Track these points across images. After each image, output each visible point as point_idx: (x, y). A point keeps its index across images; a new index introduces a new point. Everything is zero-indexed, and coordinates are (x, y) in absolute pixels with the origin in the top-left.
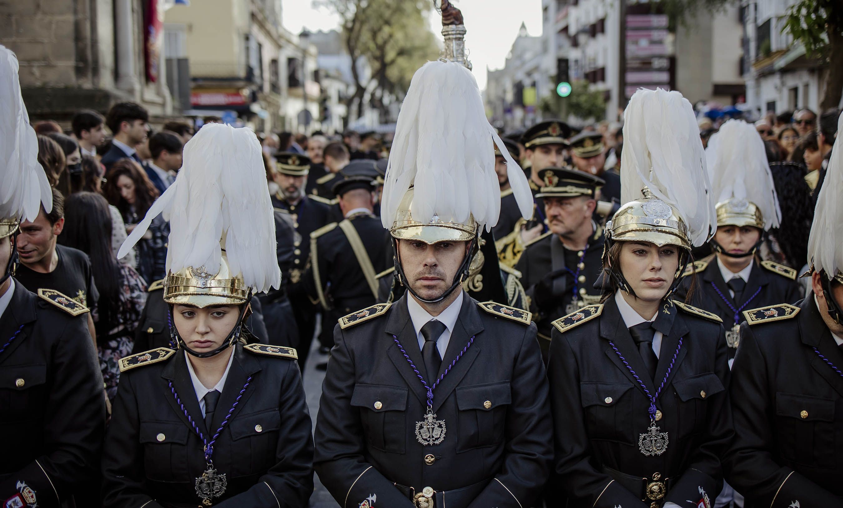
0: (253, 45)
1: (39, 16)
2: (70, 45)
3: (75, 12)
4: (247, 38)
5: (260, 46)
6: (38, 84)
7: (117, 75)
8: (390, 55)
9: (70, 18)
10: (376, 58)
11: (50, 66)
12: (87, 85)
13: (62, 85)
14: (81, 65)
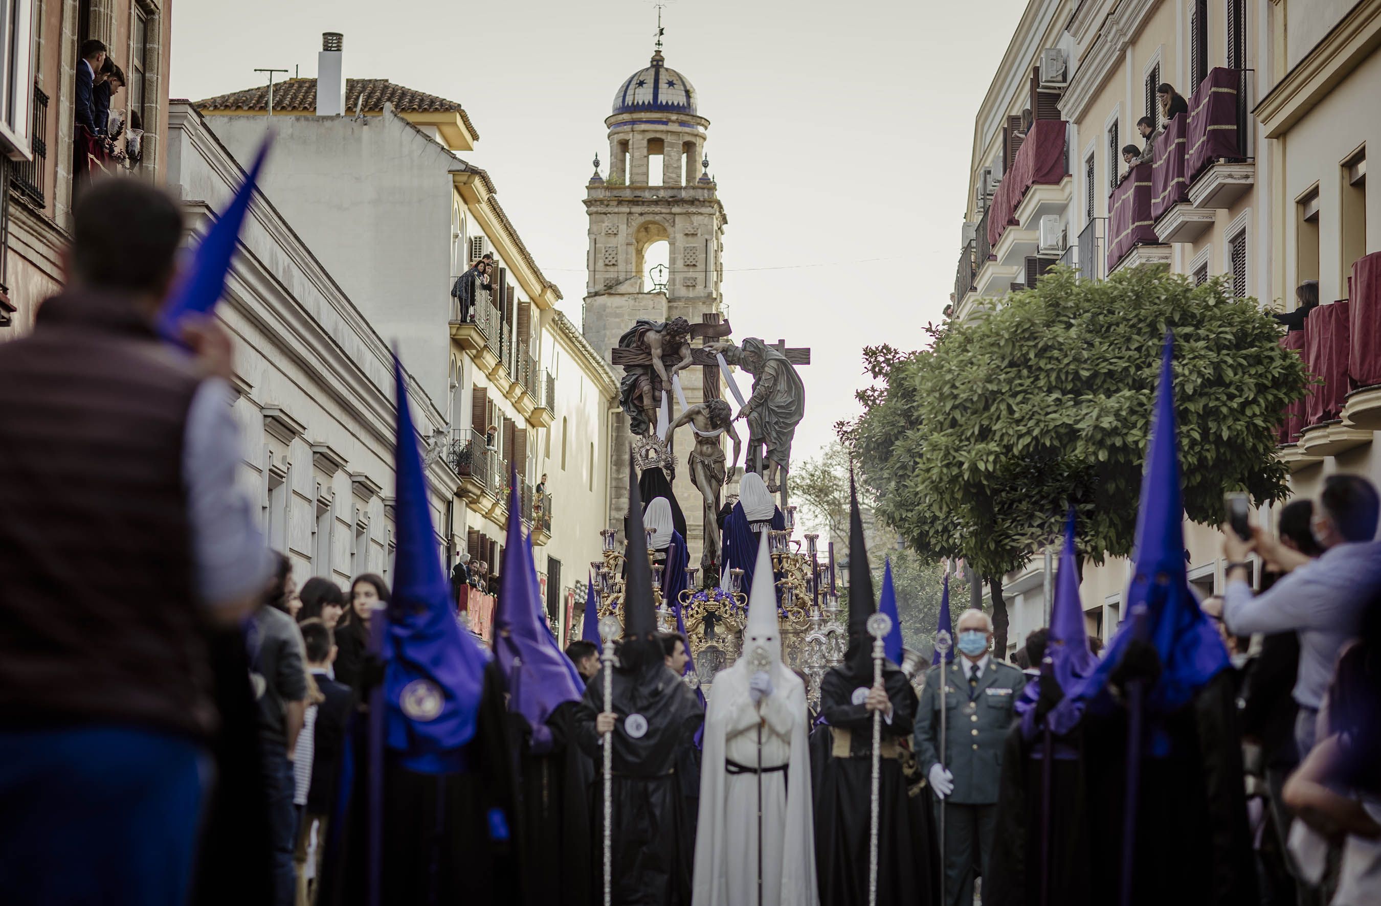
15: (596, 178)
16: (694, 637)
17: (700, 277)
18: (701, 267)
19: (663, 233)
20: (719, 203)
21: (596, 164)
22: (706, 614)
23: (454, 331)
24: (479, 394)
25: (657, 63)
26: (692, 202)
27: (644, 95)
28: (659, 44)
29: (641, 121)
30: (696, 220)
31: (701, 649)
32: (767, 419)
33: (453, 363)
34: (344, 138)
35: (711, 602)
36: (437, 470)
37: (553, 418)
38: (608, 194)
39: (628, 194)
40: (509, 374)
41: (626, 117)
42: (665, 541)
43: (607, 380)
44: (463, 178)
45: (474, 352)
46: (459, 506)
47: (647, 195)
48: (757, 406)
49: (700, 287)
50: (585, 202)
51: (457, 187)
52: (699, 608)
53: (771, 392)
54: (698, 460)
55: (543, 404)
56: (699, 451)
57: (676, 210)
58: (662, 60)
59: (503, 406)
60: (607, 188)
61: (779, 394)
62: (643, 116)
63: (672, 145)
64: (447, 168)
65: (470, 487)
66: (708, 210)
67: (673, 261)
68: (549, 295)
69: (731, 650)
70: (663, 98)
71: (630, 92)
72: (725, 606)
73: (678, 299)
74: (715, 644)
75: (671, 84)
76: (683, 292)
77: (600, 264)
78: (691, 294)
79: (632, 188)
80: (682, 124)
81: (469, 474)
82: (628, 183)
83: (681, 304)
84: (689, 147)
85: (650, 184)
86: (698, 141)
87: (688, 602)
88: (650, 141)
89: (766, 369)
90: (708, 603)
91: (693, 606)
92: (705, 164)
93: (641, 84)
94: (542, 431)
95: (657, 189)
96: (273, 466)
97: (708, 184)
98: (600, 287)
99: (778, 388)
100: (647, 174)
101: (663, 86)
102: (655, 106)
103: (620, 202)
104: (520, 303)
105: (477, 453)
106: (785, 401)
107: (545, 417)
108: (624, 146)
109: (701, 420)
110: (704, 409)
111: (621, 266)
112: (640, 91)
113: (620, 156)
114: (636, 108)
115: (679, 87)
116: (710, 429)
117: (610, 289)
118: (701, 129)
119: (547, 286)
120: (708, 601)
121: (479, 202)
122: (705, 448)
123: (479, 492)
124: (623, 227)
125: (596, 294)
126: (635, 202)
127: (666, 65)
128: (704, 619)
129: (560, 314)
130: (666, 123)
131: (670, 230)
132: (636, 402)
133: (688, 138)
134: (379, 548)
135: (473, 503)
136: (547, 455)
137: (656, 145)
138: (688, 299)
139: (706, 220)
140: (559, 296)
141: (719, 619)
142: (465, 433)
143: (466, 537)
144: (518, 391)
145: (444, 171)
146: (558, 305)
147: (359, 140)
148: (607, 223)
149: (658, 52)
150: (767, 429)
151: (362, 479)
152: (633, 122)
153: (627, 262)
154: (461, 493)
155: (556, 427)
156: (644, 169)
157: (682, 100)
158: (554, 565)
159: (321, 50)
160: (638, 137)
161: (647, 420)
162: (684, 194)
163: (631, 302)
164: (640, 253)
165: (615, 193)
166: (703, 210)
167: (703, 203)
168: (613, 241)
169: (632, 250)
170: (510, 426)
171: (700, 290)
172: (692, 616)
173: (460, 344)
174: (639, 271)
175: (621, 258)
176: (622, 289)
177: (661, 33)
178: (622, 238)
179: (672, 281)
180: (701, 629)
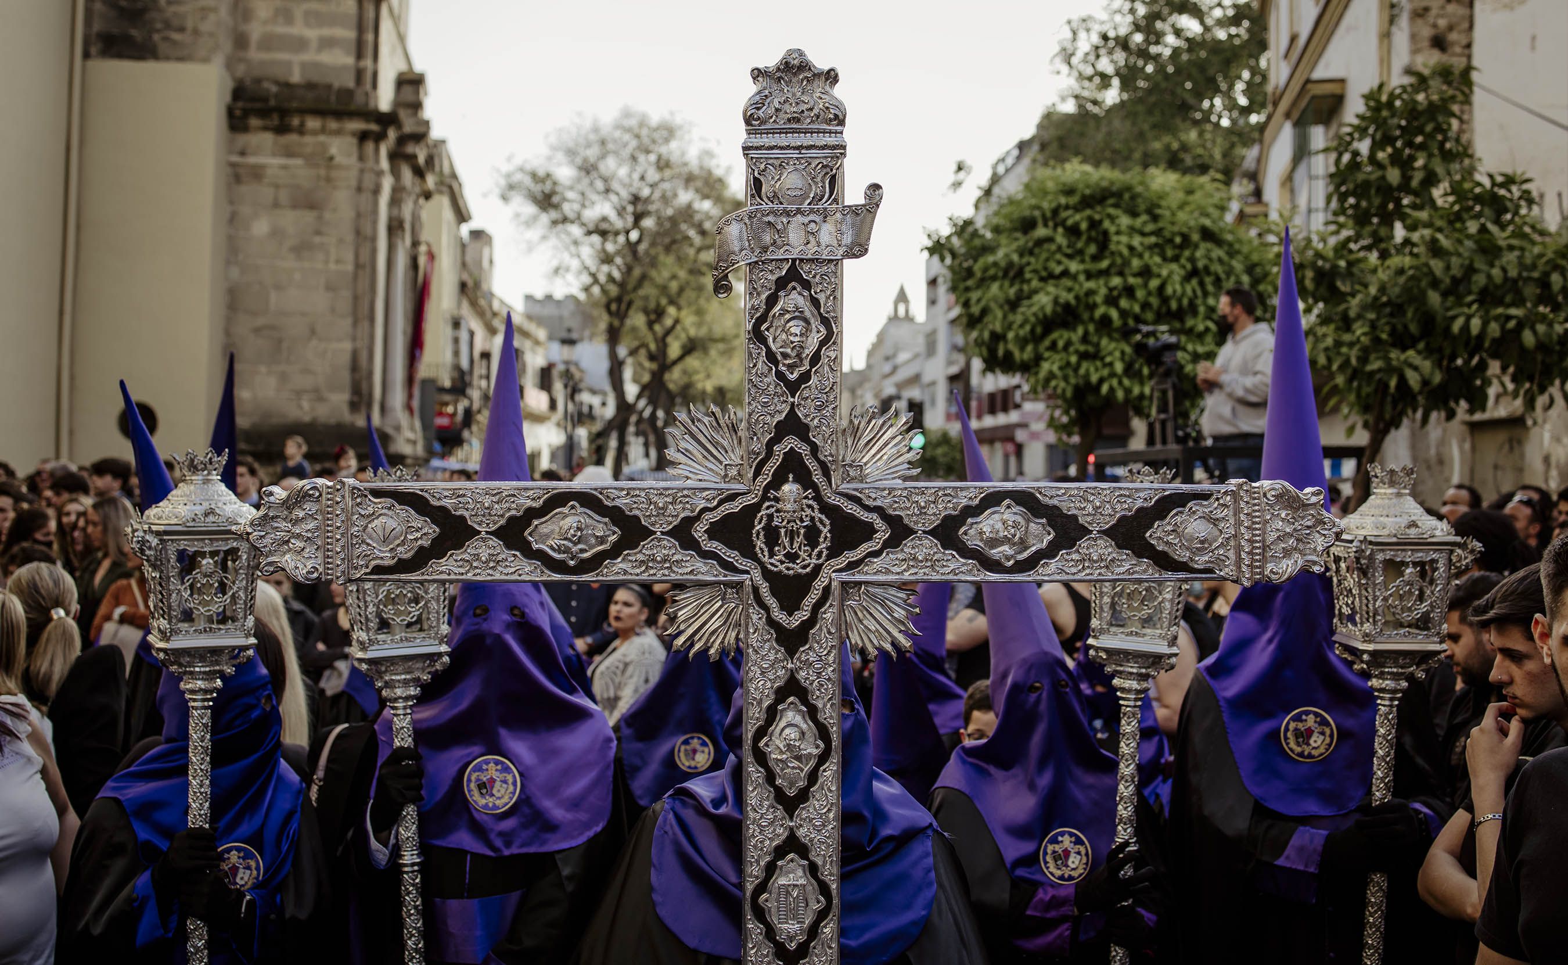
0: (464, 336)
1: (314, 342)
2: (346, 376)
3: (354, 339)
4: (456, 324)
5: (472, 334)
6: (307, 419)
7: (383, 409)
8: (674, 350)
9: (347, 346)
10: (652, 357)
11: (321, 399)
12: (360, 422)
13: (333, 421)
14: (356, 399)
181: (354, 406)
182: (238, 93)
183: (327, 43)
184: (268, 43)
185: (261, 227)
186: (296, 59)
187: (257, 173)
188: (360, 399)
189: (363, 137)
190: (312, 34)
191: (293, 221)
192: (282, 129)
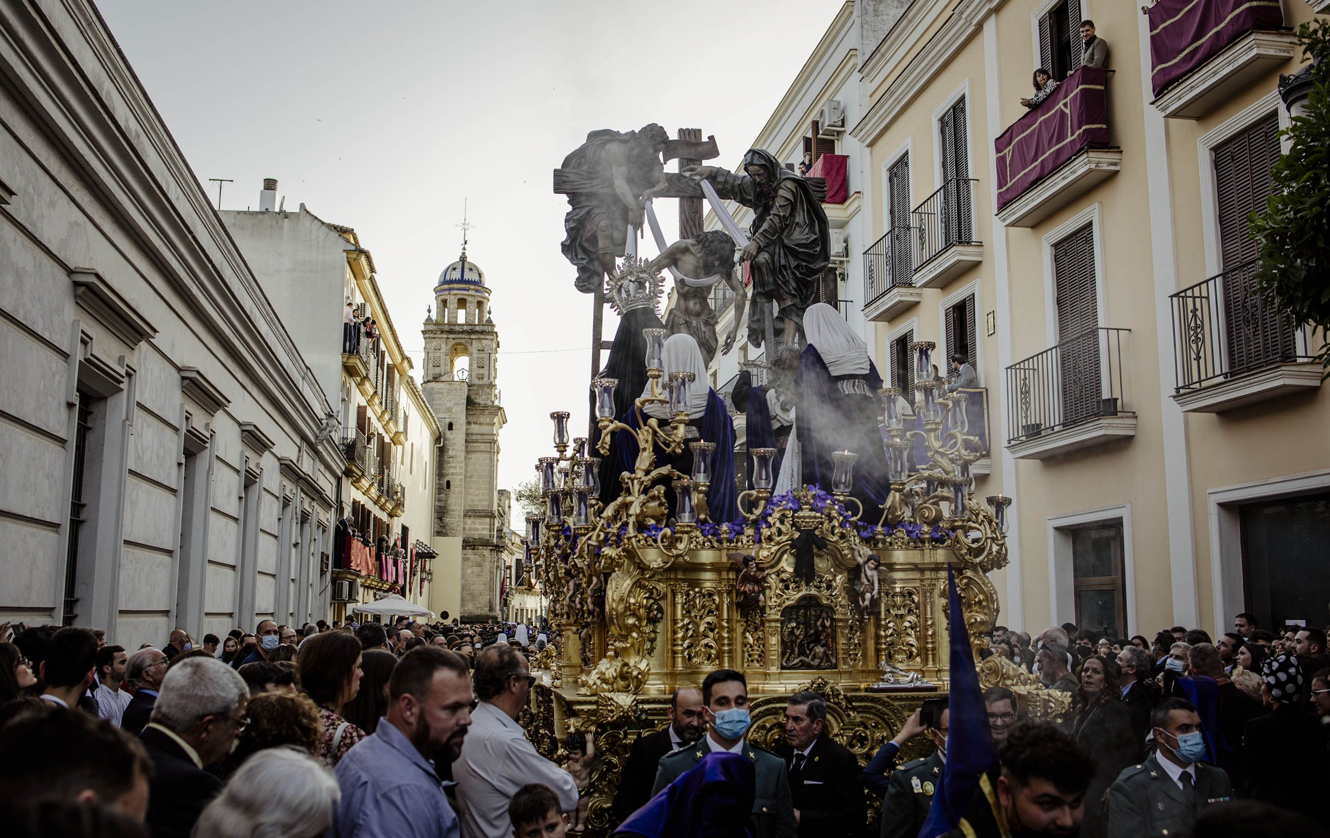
15: (429, 319)
16: (773, 580)
17: (486, 373)
18: (486, 368)
19: (465, 351)
20: (496, 333)
21: (429, 311)
22: (797, 535)
23: (345, 360)
24: (361, 410)
25: (463, 259)
26: (482, 332)
27: (456, 275)
28: (464, 248)
29: (454, 289)
30: (484, 342)
31: (788, 603)
32: (783, 262)
33: (344, 384)
34: (271, 227)
35: (805, 513)
36: (326, 445)
37: (407, 440)
38: (435, 327)
39: (446, 328)
40: (381, 403)
41: (446, 286)
42: (697, 406)
43: (434, 426)
44: (354, 256)
45: (359, 379)
46: (346, 483)
47: (457, 328)
48: (767, 246)
49: (486, 379)
50: (423, 332)
51: (349, 262)
52: (782, 522)
53: (787, 226)
54: (681, 321)
55: (401, 429)
56: (683, 307)
57: (473, 336)
58: (466, 257)
59: (377, 426)
60: (435, 324)
61: (798, 229)
62: (455, 286)
63: (471, 302)
64: (342, 249)
65: (354, 468)
66: (491, 337)
67: (471, 365)
68: (406, 364)
69: (843, 602)
70: (466, 277)
71: (448, 273)
72: (831, 519)
73: (474, 385)
74: (813, 592)
75: (471, 269)
76: (476, 381)
77: (431, 365)
78: (481, 382)
79: (449, 324)
80: (477, 291)
81: (353, 459)
82: (446, 322)
83: (475, 388)
84: (480, 304)
85: (459, 322)
86: (485, 301)
87: (758, 512)
88: (459, 300)
89: (781, 192)
90: (801, 514)
91: (770, 519)
92: (490, 313)
93: (454, 269)
94: (400, 447)
95: (463, 325)
96: (92, 355)
97: (490, 322)
98: (430, 378)
99: (797, 220)
100: (456, 317)
101: (466, 270)
102: (462, 281)
103: (442, 332)
104: (388, 365)
105: (359, 445)
106: (807, 239)
107: (402, 437)
108: (445, 302)
109: (689, 261)
110: (693, 245)
111: (442, 367)
112: (454, 273)
113: (442, 307)
114: (451, 282)
115: (475, 271)
116: (702, 275)
117: (436, 379)
118: (487, 295)
119: (404, 358)
120: (802, 509)
121: (364, 278)
122: (691, 304)
123: (360, 474)
124: (444, 346)
125: (428, 381)
126: (451, 332)
127: (468, 260)
128: (794, 544)
129: (411, 378)
130: (468, 290)
131: (469, 347)
132: (586, 245)
133: (479, 299)
134: (274, 499)
135: (356, 482)
136: (402, 463)
137: (462, 303)
138: (479, 386)
139: (490, 342)
140: (411, 367)
141: (822, 543)
142: (352, 434)
143: (351, 505)
144: (387, 417)
145: (340, 250)
146: (410, 373)
147: (281, 228)
148: (435, 343)
149: (464, 253)
150: (783, 276)
151: (252, 428)
152: (450, 289)
153: (446, 365)
154: (348, 473)
155: (408, 445)
156: (454, 315)
157: (477, 278)
158: (405, 529)
159: (262, 189)
160: (452, 297)
161: (600, 270)
162: (477, 328)
163: (448, 386)
164: (452, 362)
165: (440, 327)
166: (488, 337)
167: (488, 333)
168: (438, 354)
169: (448, 358)
170: (381, 438)
171: (486, 381)
172: (770, 539)
173: (350, 371)
174: (452, 372)
175: (442, 362)
176: (443, 379)
177: (466, 243)
178: (443, 350)
179: (470, 376)
180: (787, 565)
181: (490, 611)
182: (464, 541)
183: (483, 529)
184: (470, 529)
185: (469, 571)
186: (477, 533)
187: (468, 559)
188: (491, 609)
189: (491, 550)
190: (480, 527)
191: (476, 570)
192: (474, 549)
